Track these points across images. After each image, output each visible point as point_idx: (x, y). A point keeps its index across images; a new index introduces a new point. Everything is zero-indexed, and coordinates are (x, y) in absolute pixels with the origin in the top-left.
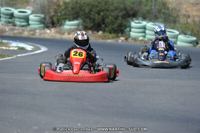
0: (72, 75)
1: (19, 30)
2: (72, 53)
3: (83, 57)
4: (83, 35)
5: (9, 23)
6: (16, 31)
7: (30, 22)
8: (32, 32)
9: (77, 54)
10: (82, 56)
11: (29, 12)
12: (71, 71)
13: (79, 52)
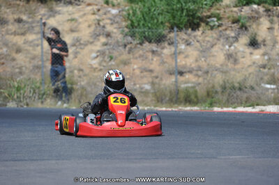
0: (117, 128)
2: (112, 99)
3: (126, 104)
4: (117, 74)
9: (119, 100)
10: (125, 102)
12: (114, 123)
13: (119, 98)
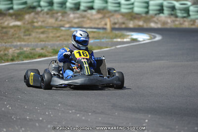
1: (180, 21)
5: (172, 15)
6: (177, 23)
7: (191, 13)
8: (192, 23)
11: (189, 3)
